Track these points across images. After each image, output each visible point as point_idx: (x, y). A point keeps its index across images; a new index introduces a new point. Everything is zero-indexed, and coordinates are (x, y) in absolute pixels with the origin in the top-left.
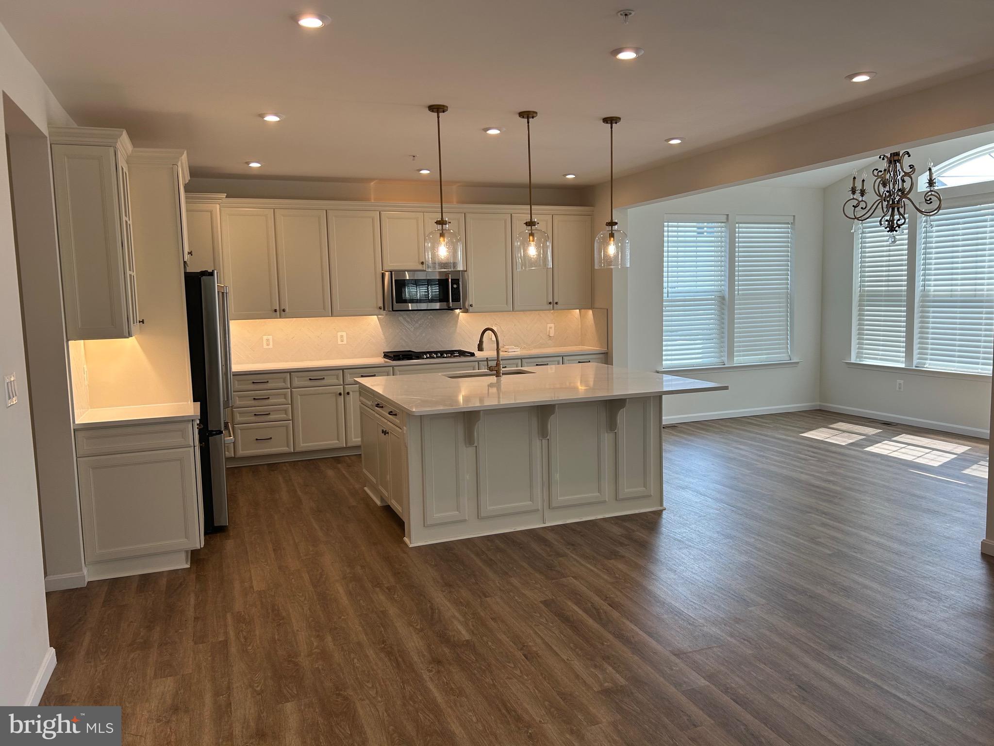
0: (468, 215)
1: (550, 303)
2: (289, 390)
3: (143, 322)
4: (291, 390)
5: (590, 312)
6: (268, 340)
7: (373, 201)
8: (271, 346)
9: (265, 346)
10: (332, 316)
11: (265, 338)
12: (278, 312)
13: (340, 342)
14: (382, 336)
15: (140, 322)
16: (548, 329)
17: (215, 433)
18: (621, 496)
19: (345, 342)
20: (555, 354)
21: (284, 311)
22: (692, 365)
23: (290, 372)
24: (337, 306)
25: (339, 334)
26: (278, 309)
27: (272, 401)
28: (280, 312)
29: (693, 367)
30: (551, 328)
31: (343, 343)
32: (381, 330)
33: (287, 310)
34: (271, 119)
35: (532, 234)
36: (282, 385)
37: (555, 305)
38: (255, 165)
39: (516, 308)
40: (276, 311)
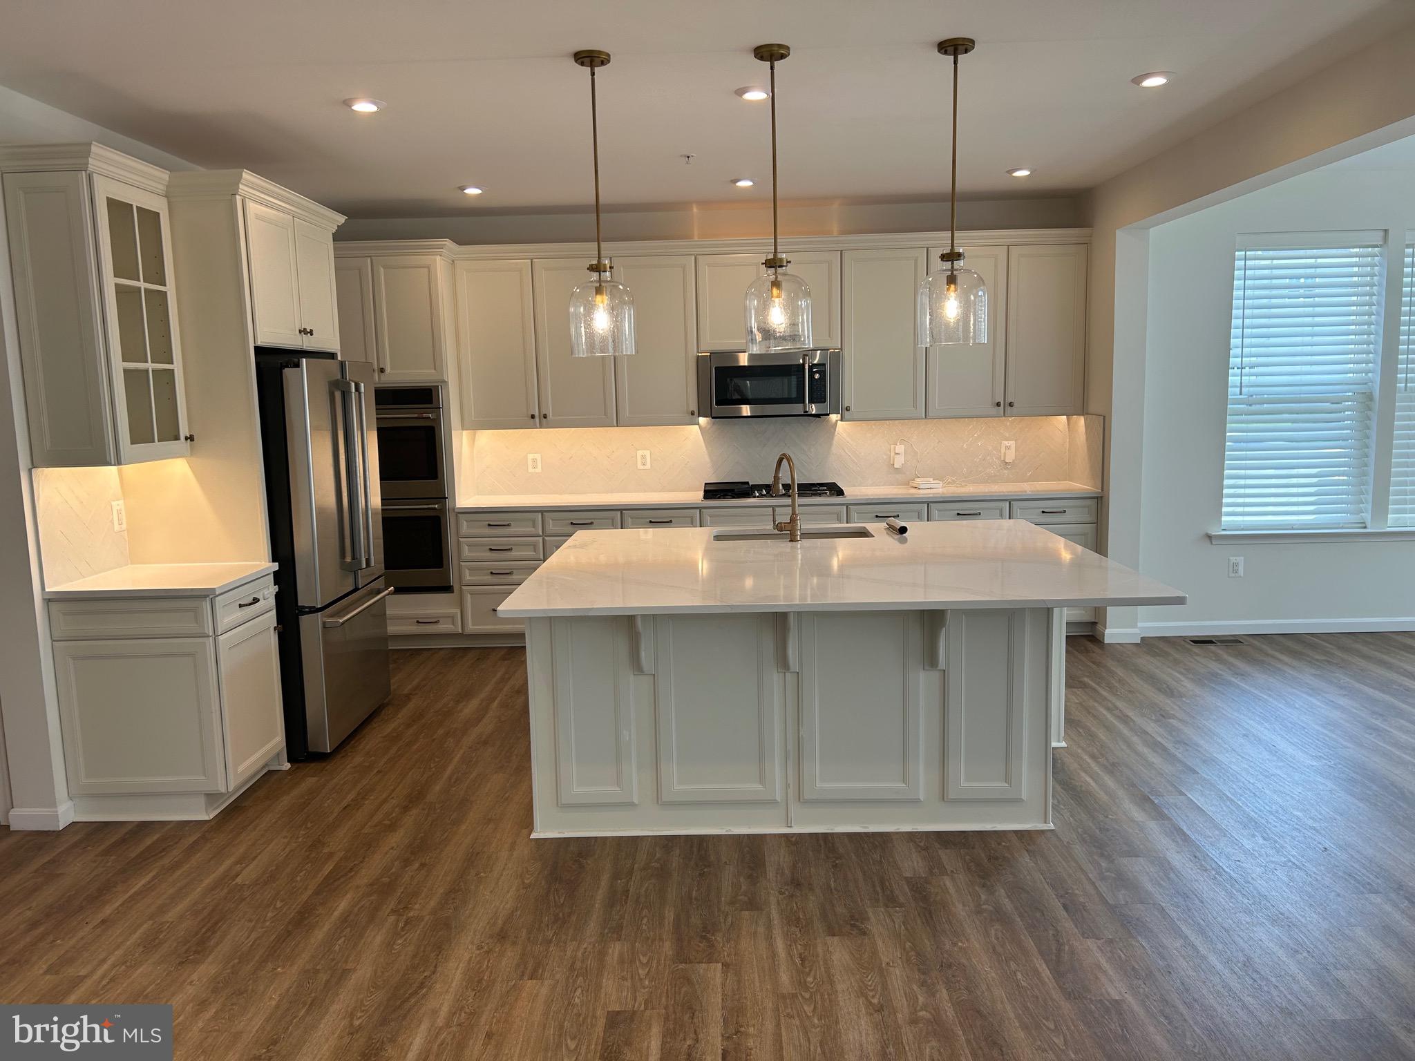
0: (847, 255)
1: (998, 404)
2: (541, 539)
3: (191, 438)
4: (543, 539)
5: (1081, 421)
6: (534, 460)
7: (696, 239)
8: (539, 470)
9: (531, 470)
10: (617, 426)
11: (530, 456)
12: (537, 420)
13: (640, 466)
14: (707, 459)
15: (186, 438)
16: (1003, 450)
17: (307, 610)
18: (952, 794)
19: (648, 466)
20: (1000, 496)
21: (545, 417)
22: (1291, 525)
23: (543, 511)
24: (626, 412)
25: (640, 453)
26: (537, 414)
27: (515, 553)
28: (539, 419)
29: (1293, 529)
30: (1008, 448)
31: (645, 467)
32: (705, 449)
33: (550, 416)
34: (364, 107)
35: (776, 284)
36: (530, 530)
37: (1008, 408)
38: (472, 191)
39: (931, 414)
40: (533, 417)
